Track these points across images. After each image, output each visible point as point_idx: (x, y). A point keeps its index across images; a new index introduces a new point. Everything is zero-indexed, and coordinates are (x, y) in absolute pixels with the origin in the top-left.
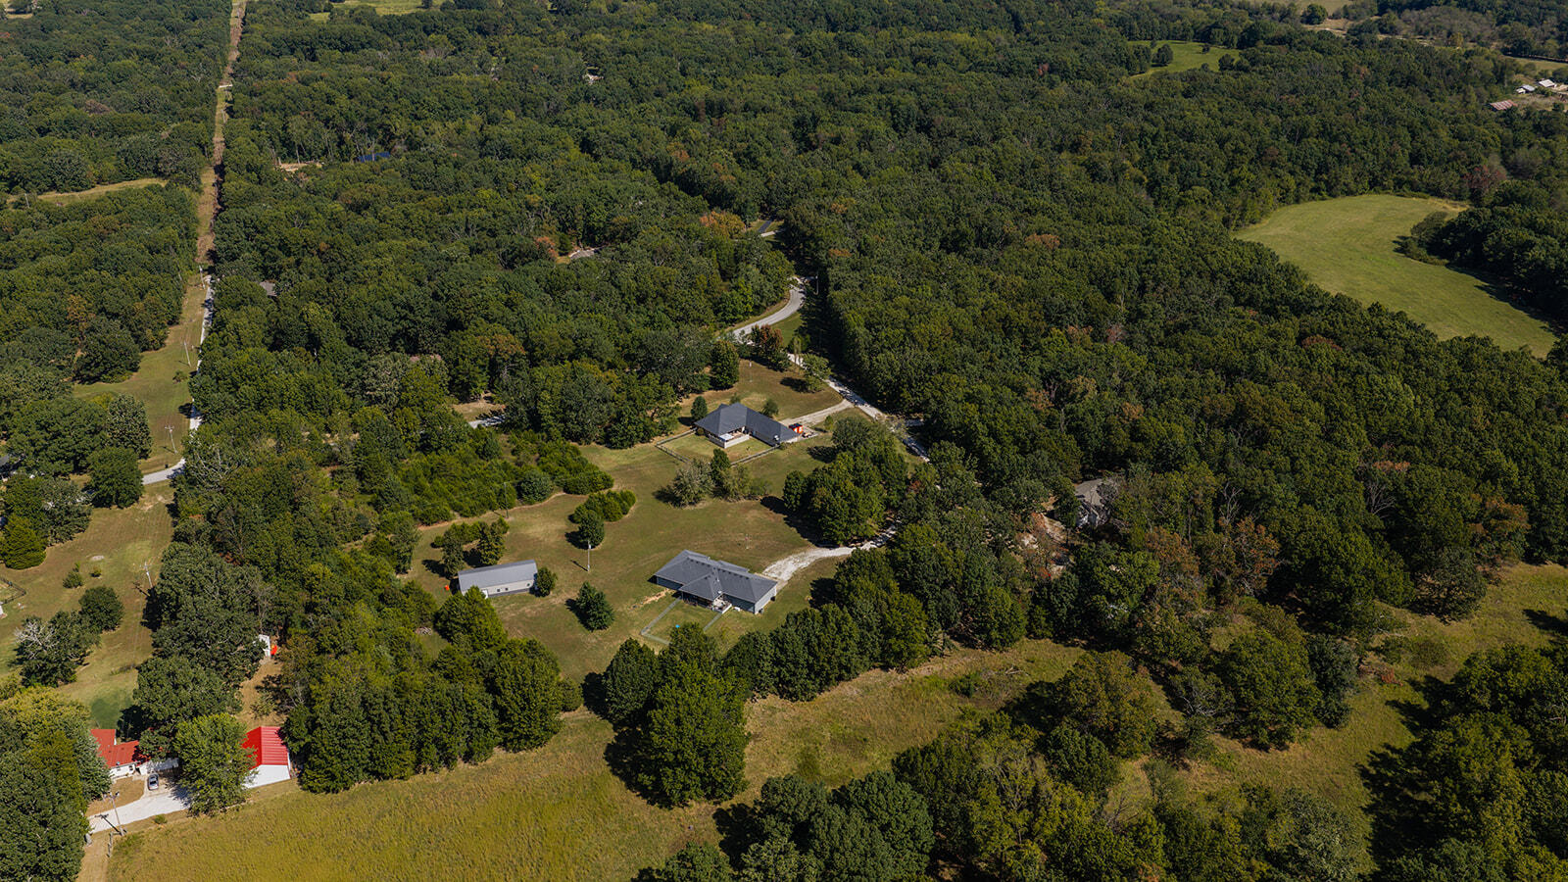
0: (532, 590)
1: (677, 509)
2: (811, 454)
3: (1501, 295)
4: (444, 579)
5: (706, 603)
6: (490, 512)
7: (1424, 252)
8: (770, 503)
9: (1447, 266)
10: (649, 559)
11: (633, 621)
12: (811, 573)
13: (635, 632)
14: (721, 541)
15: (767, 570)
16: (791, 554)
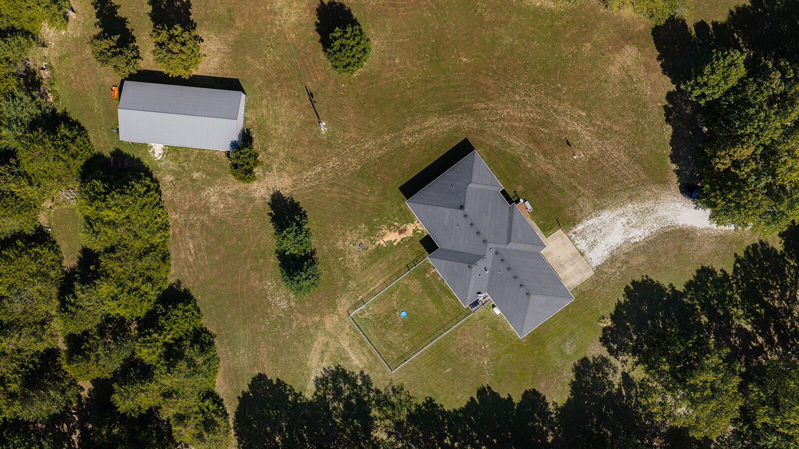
10: (419, 132)
11: (349, 278)
12: (641, 259)
13: (344, 304)
14: (543, 124)
15: (580, 227)
16: (631, 198)
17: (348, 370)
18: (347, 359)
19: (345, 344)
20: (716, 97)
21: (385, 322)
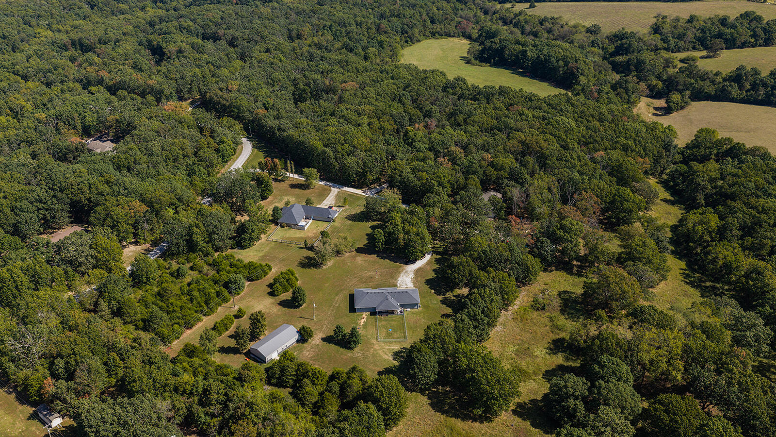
0: (298, 341)
1: (319, 270)
2: (350, 220)
3: (522, 74)
4: (238, 355)
5: (392, 312)
6: (219, 308)
7: (478, 62)
8: (359, 251)
9: (490, 66)
10: (337, 301)
11: (366, 336)
12: (419, 279)
13: (374, 341)
14: (361, 279)
15: (398, 285)
16: (399, 273)
17: (397, 351)
18: (393, 349)
19: (388, 347)
20: (384, 240)
21: (389, 335)
